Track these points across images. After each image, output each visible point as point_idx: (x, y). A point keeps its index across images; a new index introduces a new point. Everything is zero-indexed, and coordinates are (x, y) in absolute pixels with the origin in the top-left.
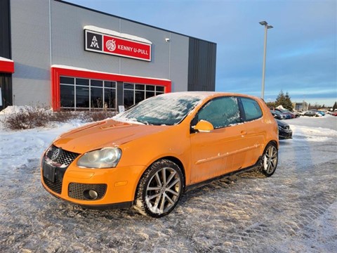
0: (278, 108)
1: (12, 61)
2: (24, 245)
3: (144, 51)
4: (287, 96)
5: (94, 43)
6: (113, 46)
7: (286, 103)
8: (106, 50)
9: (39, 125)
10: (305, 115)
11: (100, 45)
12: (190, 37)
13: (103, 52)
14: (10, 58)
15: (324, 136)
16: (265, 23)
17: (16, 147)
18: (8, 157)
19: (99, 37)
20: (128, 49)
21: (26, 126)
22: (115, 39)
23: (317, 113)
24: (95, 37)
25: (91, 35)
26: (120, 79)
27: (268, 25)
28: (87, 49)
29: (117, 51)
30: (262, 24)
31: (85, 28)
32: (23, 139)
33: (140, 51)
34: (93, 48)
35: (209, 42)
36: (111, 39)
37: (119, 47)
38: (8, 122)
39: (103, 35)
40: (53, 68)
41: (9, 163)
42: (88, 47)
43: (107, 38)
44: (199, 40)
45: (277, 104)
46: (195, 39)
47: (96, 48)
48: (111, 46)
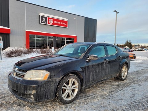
0: (125, 47)
1: (9, 29)
2: (3, 100)
3: (65, 23)
4: (130, 42)
5: (44, 21)
6: (52, 22)
7: (129, 45)
8: (49, 23)
9: (19, 55)
10: (138, 50)
11: (46, 21)
12: (85, 17)
13: (47, 24)
14: (9, 27)
15: (141, 60)
16: (116, 11)
17: (8, 64)
18: (5, 68)
19: (46, 18)
20: (58, 23)
21: (13, 56)
22: (52, 19)
23: (143, 50)
24: (44, 18)
25: (42, 17)
26: (55, 36)
27: (117, 12)
28: (41, 23)
29: (53, 24)
30: (115, 12)
31: (40, 14)
32: (11, 61)
33: (63, 23)
34: (43, 23)
35: (93, 19)
36: (51, 18)
37: (54, 22)
38: (7, 54)
39: (47, 17)
40: (27, 31)
41: (4, 71)
42: (41, 22)
43: (49, 18)
44: (89, 18)
45: (125, 46)
46: (87, 18)
47: (44, 23)
48: (51, 22)
